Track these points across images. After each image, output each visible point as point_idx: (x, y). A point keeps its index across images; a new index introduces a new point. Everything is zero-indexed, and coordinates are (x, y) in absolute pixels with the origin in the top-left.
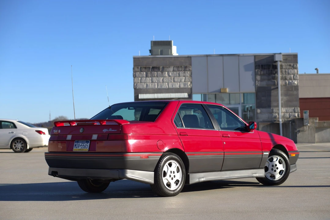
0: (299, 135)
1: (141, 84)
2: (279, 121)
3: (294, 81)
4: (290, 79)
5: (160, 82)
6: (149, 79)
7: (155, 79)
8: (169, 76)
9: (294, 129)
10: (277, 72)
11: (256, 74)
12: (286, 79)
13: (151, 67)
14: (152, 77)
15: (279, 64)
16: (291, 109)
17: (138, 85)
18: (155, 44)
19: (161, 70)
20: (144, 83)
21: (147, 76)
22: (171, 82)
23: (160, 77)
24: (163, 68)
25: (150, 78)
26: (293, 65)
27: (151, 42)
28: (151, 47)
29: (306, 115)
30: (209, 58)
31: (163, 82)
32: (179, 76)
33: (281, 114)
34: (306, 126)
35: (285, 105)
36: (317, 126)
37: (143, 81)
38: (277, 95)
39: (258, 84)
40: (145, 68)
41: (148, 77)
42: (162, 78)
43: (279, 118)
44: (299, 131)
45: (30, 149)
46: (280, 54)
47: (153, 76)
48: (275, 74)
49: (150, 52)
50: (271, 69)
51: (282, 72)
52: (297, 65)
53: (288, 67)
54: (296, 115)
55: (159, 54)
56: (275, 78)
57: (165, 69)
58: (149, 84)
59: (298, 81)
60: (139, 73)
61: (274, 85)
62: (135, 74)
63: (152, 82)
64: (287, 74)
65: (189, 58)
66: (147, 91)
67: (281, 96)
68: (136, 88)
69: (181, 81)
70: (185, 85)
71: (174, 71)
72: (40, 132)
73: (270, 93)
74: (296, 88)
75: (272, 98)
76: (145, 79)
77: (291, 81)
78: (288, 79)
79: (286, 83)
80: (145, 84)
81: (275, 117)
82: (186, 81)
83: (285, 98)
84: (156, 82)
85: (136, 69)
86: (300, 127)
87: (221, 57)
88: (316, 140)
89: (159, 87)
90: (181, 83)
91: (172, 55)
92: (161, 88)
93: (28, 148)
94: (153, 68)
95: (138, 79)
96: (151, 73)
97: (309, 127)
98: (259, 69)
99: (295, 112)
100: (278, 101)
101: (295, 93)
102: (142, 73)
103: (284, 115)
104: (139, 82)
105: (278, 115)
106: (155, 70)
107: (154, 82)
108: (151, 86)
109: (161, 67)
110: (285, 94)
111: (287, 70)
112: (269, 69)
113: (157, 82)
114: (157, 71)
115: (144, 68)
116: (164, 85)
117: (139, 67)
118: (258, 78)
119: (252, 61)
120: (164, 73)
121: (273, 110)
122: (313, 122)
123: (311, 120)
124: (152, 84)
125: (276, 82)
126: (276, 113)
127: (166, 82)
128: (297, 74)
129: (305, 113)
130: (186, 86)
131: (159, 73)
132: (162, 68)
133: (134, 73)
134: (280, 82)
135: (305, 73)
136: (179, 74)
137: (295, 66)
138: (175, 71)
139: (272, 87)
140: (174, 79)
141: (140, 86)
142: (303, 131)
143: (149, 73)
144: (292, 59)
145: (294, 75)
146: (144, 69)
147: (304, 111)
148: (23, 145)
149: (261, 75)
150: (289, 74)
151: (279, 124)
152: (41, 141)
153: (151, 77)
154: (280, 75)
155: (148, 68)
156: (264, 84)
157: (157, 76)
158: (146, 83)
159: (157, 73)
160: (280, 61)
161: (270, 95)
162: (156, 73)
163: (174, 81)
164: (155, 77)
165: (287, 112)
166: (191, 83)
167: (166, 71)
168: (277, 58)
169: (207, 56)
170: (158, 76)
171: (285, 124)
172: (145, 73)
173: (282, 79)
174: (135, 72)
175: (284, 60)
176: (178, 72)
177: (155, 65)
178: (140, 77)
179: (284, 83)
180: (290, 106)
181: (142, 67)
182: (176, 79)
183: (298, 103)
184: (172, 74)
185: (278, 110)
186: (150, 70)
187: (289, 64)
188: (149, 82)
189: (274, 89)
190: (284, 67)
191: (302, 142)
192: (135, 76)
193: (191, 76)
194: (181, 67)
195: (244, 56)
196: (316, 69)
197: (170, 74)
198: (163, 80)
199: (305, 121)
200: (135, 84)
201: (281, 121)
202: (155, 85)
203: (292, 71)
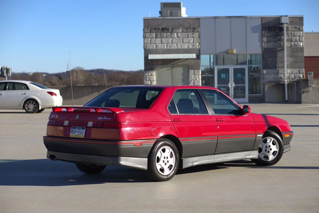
0: (303, 96)
1: (151, 44)
2: (284, 82)
3: (299, 43)
4: (296, 41)
5: (169, 43)
6: (158, 40)
7: (164, 40)
8: (178, 37)
9: (299, 89)
10: (283, 34)
11: (263, 36)
12: (291, 41)
13: (161, 28)
14: (161, 37)
15: (285, 26)
16: (296, 71)
17: (148, 46)
18: (165, 5)
19: (170, 31)
20: (154, 44)
21: (156, 37)
22: (180, 43)
23: (169, 38)
24: (172, 29)
25: (160, 39)
26: (299, 27)
27: (161, 3)
28: (161, 8)
29: (311, 76)
30: (217, 19)
31: (172, 42)
32: (188, 37)
33: (286, 75)
34: (310, 87)
35: (291, 66)
37: (152, 42)
38: (283, 57)
39: (265, 45)
40: (155, 29)
41: (158, 38)
42: (171, 39)
43: (284, 79)
44: (304, 92)
45: (42, 110)
46: (287, 16)
47: (163, 37)
48: (281, 36)
49: (160, 14)
50: (277, 31)
51: (288, 34)
52: (302, 27)
53: (294, 29)
54: (301, 76)
55: (169, 15)
56: (281, 40)
57: (174, 30)
58: (158, 45)
59: (304, 43)
60: (148, 34)
61: (280, 46)
62: (145, 35)
63: (162, 43)
64: (293, 36)
65: (198, 19)
66: (156, 52)
67: (287, 57)
68: (146, 48)
69: (189, 42)
70: (193, 46)
71: (183, 32)
73: (276, 54)
74: (302, 49)
75: (278, 59)
76: (155, 40)
77: (296, 43)
78: (294, 41)
79: (292, 45)
80: (155, 44)
81: (281, 78)
82: (194, 42)
83: (290, 59)
84: (165, 43)
85: (146, 30)
86: (305, 88)
87: (229, 19)
89: (168, 48)
90: (190, 44)
91: (181, 16)
92: (170, 49)
93: (40, 109)
94: (163, 29)
95: (148, 40)
96: (161, 34)
97: (313, 88)
98: (265, 31)
99: (300, 73)
100: (284, 62)
101: (300, 54)
102: (152, 34)
103: (289, 76)
104: (149, 42)
105: (284, 76)
106: (165, 31)
107: (164, 42)
108: (160, 46)
109: (170, 28)
110: (291, 56)
111: (293, 32)
112: (275, 30)
113: (166, 42)
114: (166, 32)
115: (154, 29)
116: (173, 46)
117: (149, 28)
118: (265, 39)
119: (259, 23)
120: (173, 34)
121: (278, 71)
122: (317, 83)
123: (315, 81)
124: (161, 45)
125: (282, 44)
126: (281, 74)
127: (175, 43)
128: (303, 35)
129: (310, 74)
130: (195, 47)
131: (169, 34)
132: (171, 29)
133: (144, 34)
134: (286, 44)
135: (312, 31)
136: (188, 35)
138: (184, 32)
139: (278, 49)
140: (183, 40)
141: (150, 47)
142: (308, 92)
143: (159, 34)
144: (298, 21)
145: (300, 37)
146: (154, 30)
147: (309, 72)
148: (35, 106)
149: (267, 37)
150: (294, 36)
151: (284, 85)
152: (53, 102)
153: (160, 38)
154: (285, 37)
155: (158, 29)
156: (271, 45)
157: (166, 37)
158: (156, 44)
159: (166, 34)
160: (286, 23)
161: (276, 57)
162: (165, 34)
163: (183, 42)
165: (292, 73)
166: (200, 44)
167: (175, 32)
168: (283, 20)
169: (215, 18)
170: (168, 37)
171: (290, 85)
172: (154, 34)
173: (288, 40)
174: (145, 32)
175: (289, 22)
176: (187, 33)
177: (164, 26)
178: (150, 38)
179: (289, 45)
180: (296, 68)
181: (152, 28)
182: (185, 40)
183: (303, 64)
184: (181, 35)
185: (284, 71)
186: (160, 31)
187: (295, 26)
188: (159, 43)
189: (279, 51)
190: (290, 29)
191: (306, 103)
192: (145, 37)
193: (199, 37)
194: (190, 28)
195: (251, 18)
197: (179, 35)
198: (172, 41)
199: (309, 82)
200: (145, 45)
201: (286, 81)
202: (164, 46)
203: (297, 33)
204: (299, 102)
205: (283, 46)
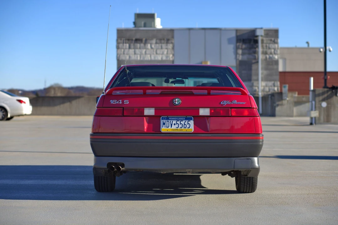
0: (278, 109)
1: (124, 55)
2: (258, 94)
3: (274, 56)
4: (271, 53)
5: (142, 54)
6: (132, 51)
7: (138, 51)
8: (152, 48)
9: (273, 102)
10: (258, 47)
11: (237, 48)
12: (266, 53)
13: (134, 39)
14: (135, 48)
15: (260, 39)
16: (270, 83)
17: (121, 56)
18: (139, 16)
19: (144, 42)
20: (127, 54)
21: (130, 48)
22: (153, 54)
23: (143, 49)
24: (146, 40)
25: (133, 50)
26: (274, 40)
27: (135, 14)
28: (135, 19)
29: (285, 89)
30: (191, 31)
31: (146, 54)
32: (162, 48)
33: (261, 88)
34: (285, 99)
35: (266, 79)
36: (296, 100)
37: (125, 53)
38: (257, 69)
39: (240, 58)
40: (129, 40)
42: (145, 50)
43: (258, 92)
44: (278, 105)
45: (11, 118)
46: (262, 28)
48: (255, 48)
49: (134, 25)
50: (252, 43)
51: (262, 46)
52: (277, 40)
53: (269, 42)
54: (276, 89)
55: (143, 26)
56: (255, 52)
57: (148, 41)
58: (131, 56)
59: (279, 56)
60: (121, 44)
61: (255, 59)
62: (118, 46)
63: (135, 54)
64: (268, 48)
65: (172, 31)
67: (262, 69)
68: (119, 59)
69: (163, 54)
70: (167, 57)
71: (156, 43)
72: (21, 101)
73: (251, 67)
74: (276, 62)
75: (253, 72)
76: (128, 51)
77: (271, 56)
78: (269, 53)
79: (266, 58)
80: (128, 56)
81: (255, 91)
82: (168, 53)
83: (265, 72)
84: (138, 54)
85: (119, 41)
86: (279, 101)
87: (203, 31)
88: (295, 113)
89: (142, 59)
90: (163, 56)
91: (154, 27)
93: (9, 116)
94: (136, 40)
95: (121, 51)
96: (134, 45)
97: (288, 101)
98: (240, 42)
99: (274, 86)
100: (257, 75)
101: (275, 67)
102: (125, 44)
103: (264, 89)
104: (122, 53)
105: (258, 88)
109: (144, 39)
110: (265, 69)
111: (268, 45)
112: (250, 43)
114: (139, 43)
115: (127, 39)
116: (147, 57)
117: (123, 39)
118: (240, 51)
119: (233, 35)
120: (146, 45)
121: (253, 83)
122: (292, 97)
123: (290, 94)
124: (135, 57)
126: (256, 86)
127: (148, 54)
128: (278, 48)
129: (284, 87)
130: (168, 59)
131: (142, 45)
134: (261, 57)
136: (162, 46)
137: (276, 41)
138: (158, 43)
139: (254, 61)
140: (156, 51)
141: (123, 58)
142: (282, 105)
143: (132, 45)
144: (273, 34)
145: (275, 49)
146: (127, 41)
147: (283, 85)
148: (4, 113)
149: (242, 49)
150: (269, 48)
151: (258, 97)
152: (21, 110)
154: (260, 50)
155: (131, 39)
156: (245, 58)
157: (140, 48)
158: (129, 54)
160: (262, 36)
161: (251, 69)
162: (139, 45)
163: (157, 53)
164: (137, 48)
165: (266, 86)
166: (173, 55)
167: (149, 43)
168: (258, 33)
169: (190, 29)
171: (265, 98)
172: (128, 45)
173: (262, 53)
174: (118, 43)
175: (265, 34)
176: (160, 45)
177: (138, 36)
178: (123, 49)
179: (264, 57)
180: (270, 80)
181: (125, 39)
182: (158, 52)
183: (278, 77)
184: (155, 46)
185: (258, 83)
186: (133, 42)
187: (270, 39)
188: (132, 54)
189: (254, 63)
190: (265, 42)
191: (280, 116)
192: (118, 48)
193: (173, 48)
194: (164, 39)
195: (226, 30)
196: (307, 43)
197: (153, 46)
198: (145, 52)
199: (284, 95)
200: (118, 56)
201: (260, 94)
202: (137, 57)
203: (272, 46)
204: (273, 115)
205: (258, 58)
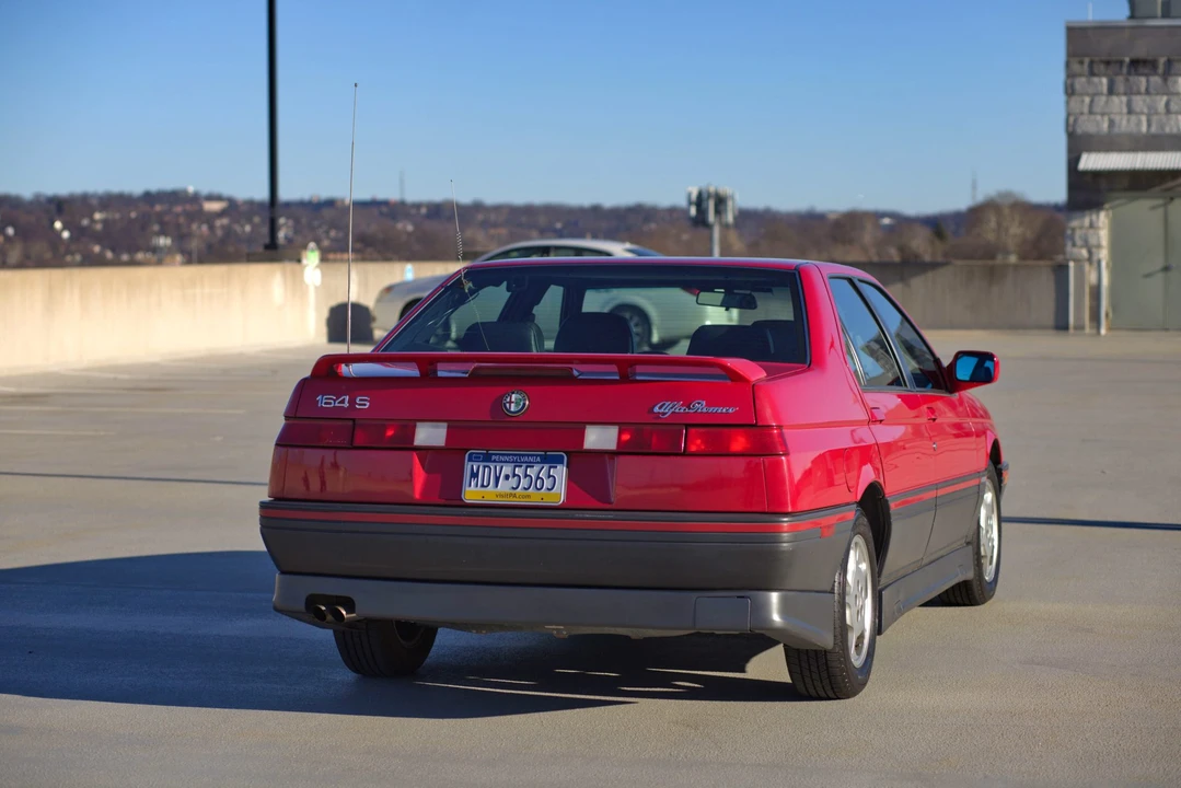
1: (1092, 117)
5: (1157, 113)
6: (1119, 102)
7: (1139, 102)
13: (1127, 60)
14: (1130, 92)
17: (1080, 121)
19: (1161, 69)
20: (1103, 114)
21: (1111, 91)
23: (1158, 94)
24: (1169, 63)
25: (1124, 99)
31: (1168, 111)
37: (1097, 109)
40: (1108, 63)
41: (1118, 94)
42: (1165, 98)
47: (1135, 88)
49: (1130, 6)
55: (1159, 12)
57: (1177, 66)
58: (1117, 118)
60: (1083, 79)
62: (1072, 86)
63: (1130, 112)
66: (1109, 144)
68: (1074, 130)
76: (1107, 102)
80: (1106, 118)
84: (1142, 113)
85: (1076, 67)
89: (1153, 130)
92: (1160, 132)
93: (655, 338)
94: (1135, 63)
95: (1083, 101)
96: (1127, 80)
102: (1096, 79)
104: (1086, 110)
106: (1141, 70)
107: (1138, 110)
108: (1124, 125)
109: (1162, 61)
113: (1146, 110)
114: (1146, 75)
115: (1102, 62)
116: (1173, 123)
117: (1087, 60)
120: (1171, 79)
124: (1128, 121)
127: (1177, 113)
131: (1156, 80)
132: (1165, 64)
133: (1069, 82)
141: (1087, 126)
143: (1120, 80)
146: (1102, 67)
153: (1125, 94)
155: (1116, 62)
157: (1148, 92)
158: (1108, 114)
159: (1148, 81)
162: (1143, 80)
164: (1139, 93)
167: (1178, 75)
170: (1152, 90)
172: (1104, 81)
174: (1071, 75)
177: (1141, 51)
178: (1088, 95)
181: (1097, 59)
186: (1125, 70)
188: (1121, 113)
192: (1070, 91)
198: (1167, 104)
200: (1072, 120)
202: (1139, 123)
